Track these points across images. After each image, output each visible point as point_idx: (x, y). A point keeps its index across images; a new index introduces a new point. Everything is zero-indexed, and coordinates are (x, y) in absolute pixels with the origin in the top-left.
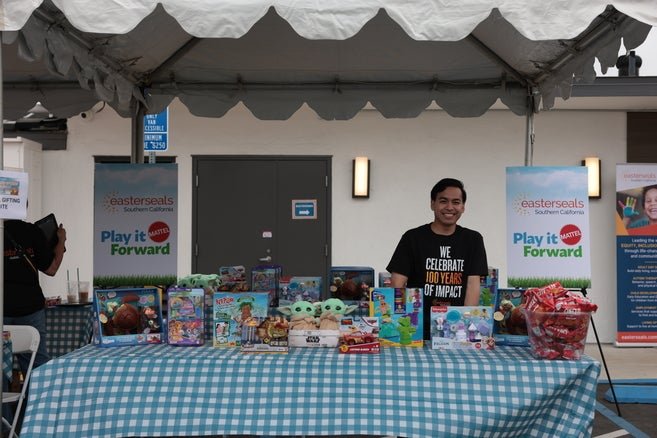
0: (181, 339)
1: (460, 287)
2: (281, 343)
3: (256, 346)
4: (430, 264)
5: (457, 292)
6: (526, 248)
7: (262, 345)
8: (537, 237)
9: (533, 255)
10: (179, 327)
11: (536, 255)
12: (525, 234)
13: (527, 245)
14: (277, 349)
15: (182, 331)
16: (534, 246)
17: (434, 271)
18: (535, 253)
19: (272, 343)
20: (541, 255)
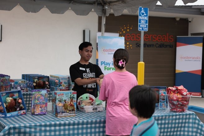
0: (40, 112)
1: (95, 84)
2: (73, 112)
3: (64, 114)
4: (84, 75)
5: (94, 85)
6: (105, 67)
7: (66, 113)
8: (108, 63)
9: (107, 69)
10: (39, 107)
11: (108, 70)
12: (105, 62)
13: (106, 66)
14: (71, 115)
15: (40, 109)
16: (108, 66)
17: (86, 78)
18: (108, 69)
19: (70, 112)
20: (110, 70)
